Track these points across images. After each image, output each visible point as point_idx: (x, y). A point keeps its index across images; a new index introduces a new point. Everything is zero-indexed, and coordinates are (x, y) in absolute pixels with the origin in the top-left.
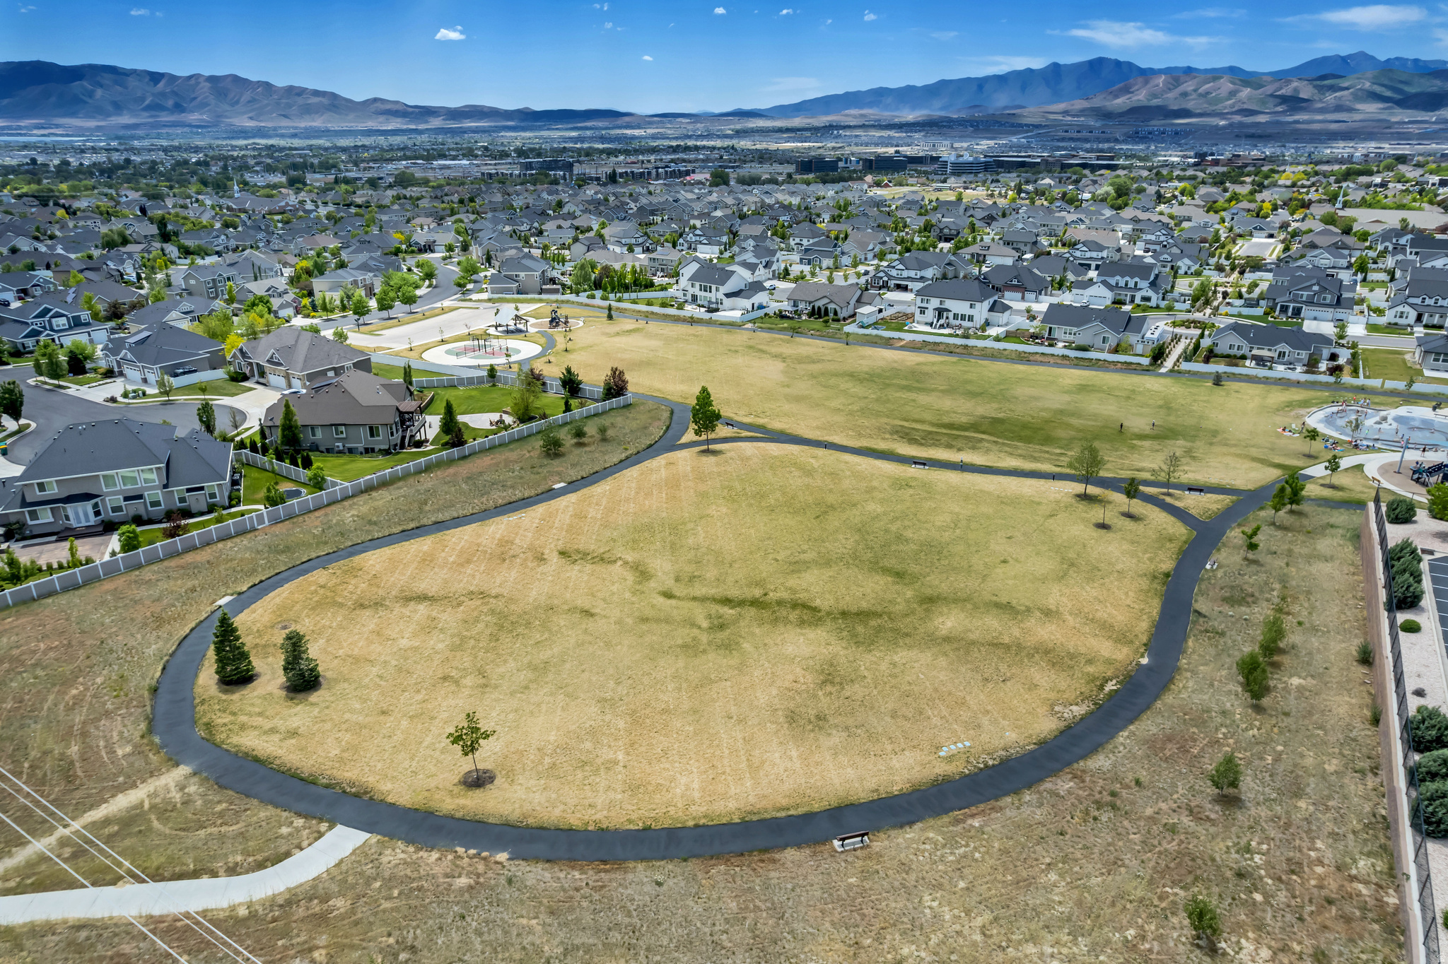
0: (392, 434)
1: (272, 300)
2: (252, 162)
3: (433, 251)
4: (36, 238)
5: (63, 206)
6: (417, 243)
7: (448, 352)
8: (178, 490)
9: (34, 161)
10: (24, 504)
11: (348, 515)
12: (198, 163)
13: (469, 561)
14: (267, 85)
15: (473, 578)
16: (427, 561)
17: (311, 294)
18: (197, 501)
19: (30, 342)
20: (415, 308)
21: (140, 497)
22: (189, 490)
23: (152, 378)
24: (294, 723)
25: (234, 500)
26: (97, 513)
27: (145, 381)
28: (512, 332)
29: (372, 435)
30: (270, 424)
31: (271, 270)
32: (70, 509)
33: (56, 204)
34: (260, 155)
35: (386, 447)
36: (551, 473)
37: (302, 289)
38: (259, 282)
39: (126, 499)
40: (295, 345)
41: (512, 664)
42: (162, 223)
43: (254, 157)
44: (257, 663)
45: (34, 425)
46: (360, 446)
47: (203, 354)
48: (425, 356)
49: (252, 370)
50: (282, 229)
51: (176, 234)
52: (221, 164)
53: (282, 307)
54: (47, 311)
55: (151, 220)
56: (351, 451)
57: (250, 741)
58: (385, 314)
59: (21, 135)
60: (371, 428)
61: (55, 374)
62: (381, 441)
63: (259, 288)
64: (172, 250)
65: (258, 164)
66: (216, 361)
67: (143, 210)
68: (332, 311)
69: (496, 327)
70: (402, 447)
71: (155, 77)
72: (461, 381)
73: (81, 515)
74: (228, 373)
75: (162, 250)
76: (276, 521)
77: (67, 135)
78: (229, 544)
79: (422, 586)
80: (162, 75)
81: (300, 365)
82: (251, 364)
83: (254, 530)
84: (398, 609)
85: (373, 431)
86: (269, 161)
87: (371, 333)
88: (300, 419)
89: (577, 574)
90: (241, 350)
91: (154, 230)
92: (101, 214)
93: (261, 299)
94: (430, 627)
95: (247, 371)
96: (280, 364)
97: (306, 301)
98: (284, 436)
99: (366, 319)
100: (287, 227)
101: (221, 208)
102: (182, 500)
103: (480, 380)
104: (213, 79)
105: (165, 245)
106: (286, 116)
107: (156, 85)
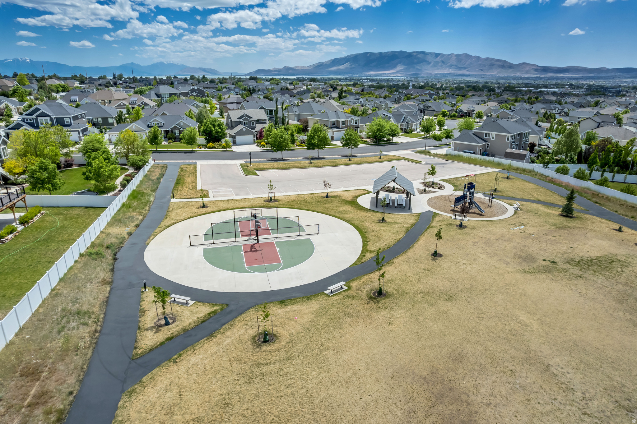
71: (437, 55)
80: (439, 54)
104: (458, 56)
106: (482, 70)
107: (436, 58)
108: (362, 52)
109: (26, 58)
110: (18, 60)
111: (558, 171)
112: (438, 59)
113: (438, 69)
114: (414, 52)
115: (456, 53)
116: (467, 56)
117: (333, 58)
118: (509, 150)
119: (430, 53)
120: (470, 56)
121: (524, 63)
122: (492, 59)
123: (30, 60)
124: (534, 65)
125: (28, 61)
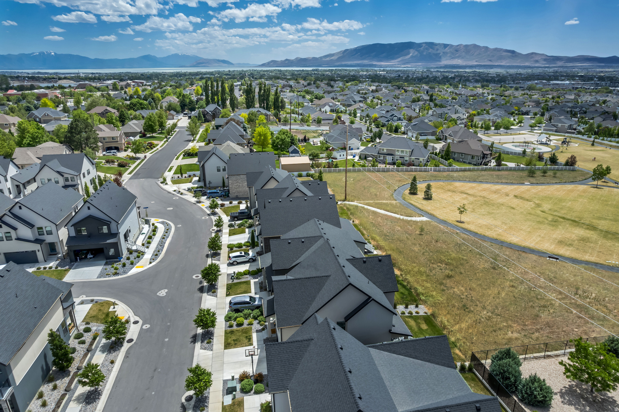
0: (478, 159)
1: (458, 121)
2: (471, 78)
3: (528, 115)
4: (394, 98)
5: (404, 89)
6: (522, 111)
7: (513, 145)
8: (413, 158)
9: (399, 76)
10: (378, 153)
11: (455, 174)
12: (451, 78)
13: (484, 191)
14: (487, 48)
15: (484, 194)
16: (472, 188)
17: (472, 121)
18: (416, 162)
19: (386, 123)
20: (509, 131)
21: (403, 158)
22: (415, 159)
23: (415, 135)
24: (423, 203)
25: (426, 165)
26: (393, 160)
27: (412, 136)
28: (543, 144)
29: (472, 159)
30: (443, 149)
31: (462, 113)
32: (387, 156)
33: (402, 88)
34: (475, 76)
35: (475, 163)
36: (526, 180)
37: (469, 120)
38: (456, 114)
39: (400, 158)
40: (458, 131)
41: (483, 210)
42: (431, 96)
43: (473, 76)
44: (418, 193)
45: (383, 142)
46: (467, 161)
47: (431, 131)
48: (503, 145)
49: (443, 137)
50: (472, 102)
51: (435, 99)
52: (459, 78)
53: (460, 124)
54: (393, 115)
55: (429, 95)
56: (464, 162)
57: (412, 202)
58: (496, 131)
59: (398, 67)
60: (472, 156)
61: (391, 131)
62: (474, 161)
63: (454, 116)
64: (432, 104)
65: (473, 79)
66: (433, 134)
67: (427, 92)
68: (477, 127)
69: (537, 141)
70: (481, 164)
71: (446, 46)
72: (512, 153)
73: (389, 159)
74: (436, 138)
75: (429, 104)
76: (435, 171)
77: (412, 67)
78: (421, 173)
79: (468, 192)
80: (448, 45)
81: (458, 137)
82: (443, 135)
83: (428, 171)
84: (458, 194)
85: (473, 157)
86: (478, 78)
87: (488, 136)
88: (452, 149)
89: (516, 201)
90: (442, 131)
91: (428, 98)
92: (414, 92)
93: (454, 119)
94: (466, 198)
95: (442, 137)
96: (452, 136)
97: (470, 124)
98: (445, 153)
99: (489, 132)
100: (474, 101)
101: (453, 93)
102: (413, 161)
103: (519, 154)
104: (466, 46)
105: (430, 103)
106: (490, 61)
107: (445, 48)
108: (371, 43)
109: (51, 51)
110: (44, 53)
111: (588, 137)
112: (447, 50)
113: (447, 60)
114: (423, 43)
115: (464, 44)
116: (475, 46)
117: (344, 49)
118: (568, 131)
119: (439, 44)
120: (479, 46)
121: (533, 53)
122: (500, 50)
123: (55, 53)
124: (543, 55)
125: (53, 54)
